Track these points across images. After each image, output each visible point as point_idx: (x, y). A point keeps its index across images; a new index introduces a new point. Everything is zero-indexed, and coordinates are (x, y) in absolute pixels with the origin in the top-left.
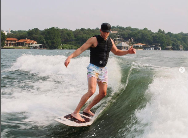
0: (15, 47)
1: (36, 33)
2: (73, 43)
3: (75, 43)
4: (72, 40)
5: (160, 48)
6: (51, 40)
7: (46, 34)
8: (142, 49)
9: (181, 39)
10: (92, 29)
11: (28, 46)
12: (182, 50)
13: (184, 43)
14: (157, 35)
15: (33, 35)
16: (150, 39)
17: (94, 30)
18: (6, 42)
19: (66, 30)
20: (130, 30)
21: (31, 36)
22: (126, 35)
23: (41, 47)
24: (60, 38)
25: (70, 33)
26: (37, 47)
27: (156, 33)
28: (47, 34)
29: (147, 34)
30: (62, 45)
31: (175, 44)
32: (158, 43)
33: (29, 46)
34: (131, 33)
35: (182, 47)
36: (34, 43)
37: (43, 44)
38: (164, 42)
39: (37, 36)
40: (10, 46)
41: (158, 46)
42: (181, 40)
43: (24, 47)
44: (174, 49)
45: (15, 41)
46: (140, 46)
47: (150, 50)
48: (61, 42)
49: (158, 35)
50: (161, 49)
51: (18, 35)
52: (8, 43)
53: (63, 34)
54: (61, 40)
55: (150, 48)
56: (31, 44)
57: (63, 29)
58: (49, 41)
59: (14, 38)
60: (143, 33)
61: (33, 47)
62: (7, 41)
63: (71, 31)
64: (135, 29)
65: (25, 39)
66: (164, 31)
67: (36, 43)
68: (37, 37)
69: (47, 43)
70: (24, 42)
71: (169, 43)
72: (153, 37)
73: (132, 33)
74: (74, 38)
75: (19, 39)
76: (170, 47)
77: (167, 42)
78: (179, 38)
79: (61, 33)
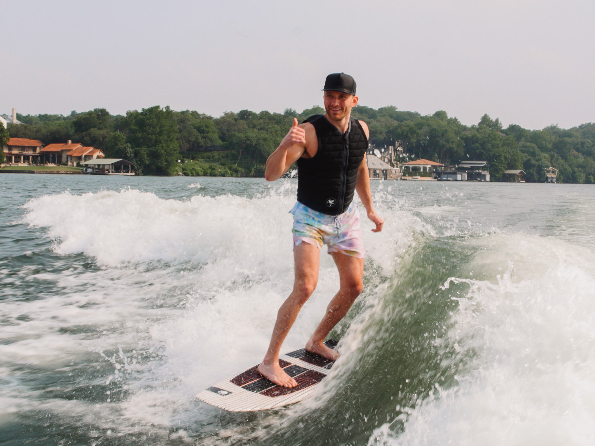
0: (33, 167)
1: (100, 123)
2: (217, 157)
3: (223, 157)
4: (214, 148)
5: (485, 176)
6: (149, 147)
7: (133, 127)
8: (430, 176)
9: (550, 146)
10: (275, 114)
11: (75, 164)
12: (554, 180)
13: (561, 161)
14: (476, 133)
15: (92, 129)
16: (454, 146)
17: (280, 115)
18: (6, 151)
19: (195, 114)
20: (391, 116)
21: (84, 133)
22: (381, 133)
23: (117, 168)
24: (177, 139)
25: (206, 126)
26: (106, 167)
27: (473, 127)
28: (137, 128)
29: (446, 130)
30: (182, 161)
31: (533, 162)
32: (479, 158)
33: (78, 165)
34: (396, 128)
35: (553, 172)
36: (95, 156)
37: (125, 157)
38: (500, 156)
39: (103, 132)
40: (20, 165)
41: (478, 168)
42: (551, 150)
43: (62, 169)
44: (528, 179)
45: (34, 149)
46: (425, 169)
47: (457, 180)
48: (180, 153)
49: (479, 135)
50: (488, 178)
51: (44, 131)
52: (12, 154)
53: (185, 128)
54: (180, 146)
55: (455, 173)
56: (85, 160)
57: (183, 113)
58: (144, 151)
59: (30, 138)
60: (434, 127)
61: (93, 168)
62: (10, 148)
63: (210, 118)
64: (409, 114)
65: (66, 142)
66: (497, 120)
67: (102, 154)
68: (104, 137)
69: (136, 154)
70: (62, 151)
71: (515, 160)
72: (466, 139)
73: (399, 126)
74: (219, 142)
75: (46, 142)
76: (517, 172)
77: (508, 156)
78: (544, 142)
79: (178, 126)
